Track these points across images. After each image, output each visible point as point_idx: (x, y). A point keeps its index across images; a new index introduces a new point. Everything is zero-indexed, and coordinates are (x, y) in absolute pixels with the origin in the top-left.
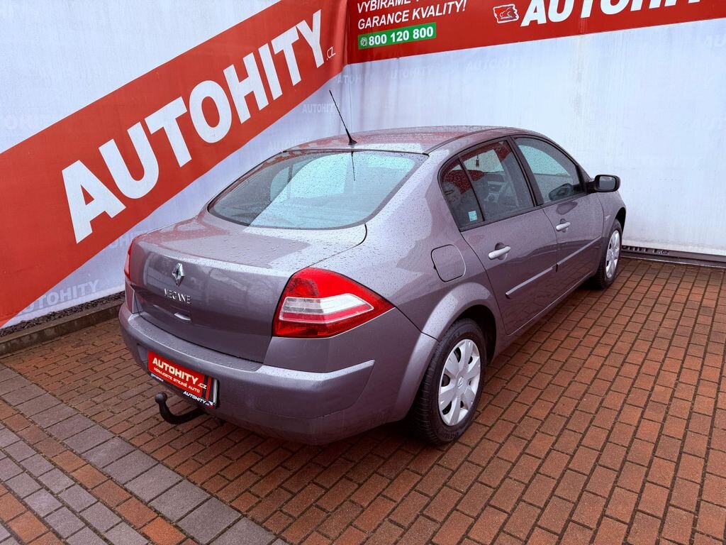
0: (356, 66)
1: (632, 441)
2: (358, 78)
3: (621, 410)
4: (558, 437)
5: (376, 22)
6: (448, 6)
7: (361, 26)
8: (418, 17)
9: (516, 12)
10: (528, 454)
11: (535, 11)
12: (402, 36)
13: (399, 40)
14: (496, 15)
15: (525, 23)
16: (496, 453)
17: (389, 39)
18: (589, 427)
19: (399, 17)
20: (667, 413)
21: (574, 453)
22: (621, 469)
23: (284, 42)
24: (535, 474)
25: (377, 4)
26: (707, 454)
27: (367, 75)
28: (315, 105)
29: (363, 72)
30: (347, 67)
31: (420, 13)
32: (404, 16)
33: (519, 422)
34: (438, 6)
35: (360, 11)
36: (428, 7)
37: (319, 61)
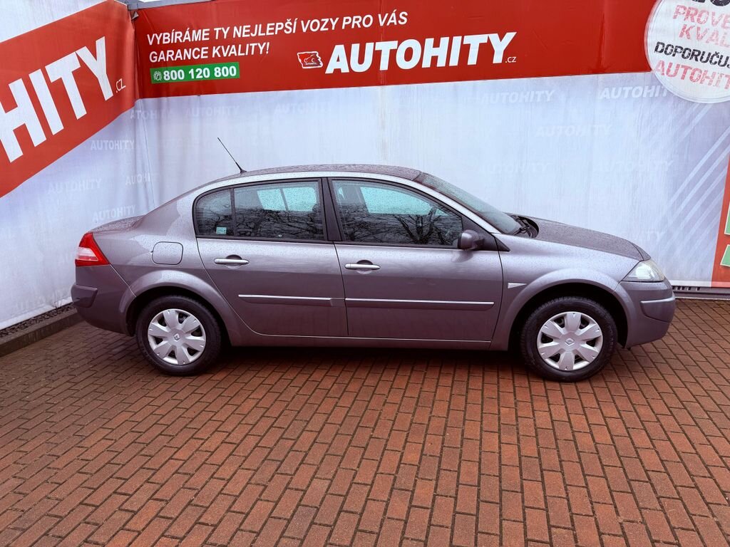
0: (150, 101)
1: (500, 470)
2: (153, 115)
3: (481, 439)
4: (437, 479)
5: (171, 56)
6: (250, 48)
7: (153, 59)
8: (219, 56)
9: (319, 60)
10: (416, 507)
11: (338, 60)
12: (203, 73)
13: (199, 77)
14: (300, 60)
15: (330, 70)
16: (385, 513)
17: (187, 74)
18: (460, 462)
19: (197, 53)
20: (518, 433)
21: (457, 494)
22: (501, 500)
23: (63, 69)
24: (429, 527)
25: (170, 38)
26: (561, 466)
27: (164, 111)
28: (106, 142)
29: (159, 108)
30: (140, 102)
31: (220, 51)
32: (203, 52)
33: (397, 472)
34: (240, 46)
35: (151, 43)
36: (229, 46)
37: (108, 93)
